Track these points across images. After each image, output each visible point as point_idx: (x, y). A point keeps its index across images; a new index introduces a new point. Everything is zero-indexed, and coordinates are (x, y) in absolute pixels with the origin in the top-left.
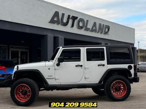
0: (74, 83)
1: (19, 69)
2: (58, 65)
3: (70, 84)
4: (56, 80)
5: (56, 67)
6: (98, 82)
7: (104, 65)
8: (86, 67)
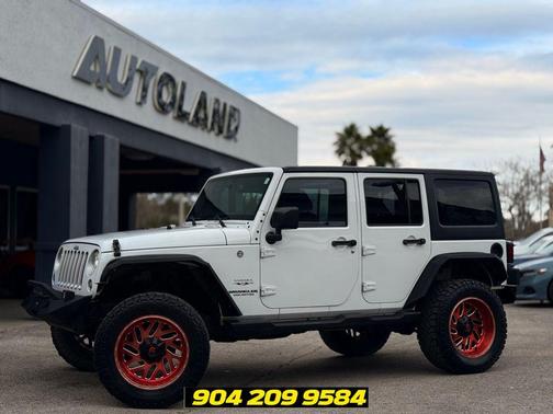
0: (326, 310)
1: (123, 254)
2: (273, 239)
3: (310, 314)
4: (265, 300)
5: (266, 247)
6: (401, 305)
7: (421, 242)
8: (367, 247)
